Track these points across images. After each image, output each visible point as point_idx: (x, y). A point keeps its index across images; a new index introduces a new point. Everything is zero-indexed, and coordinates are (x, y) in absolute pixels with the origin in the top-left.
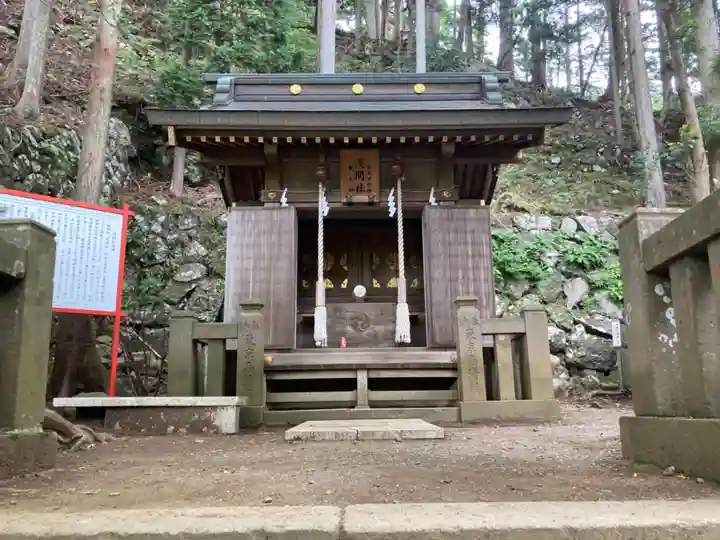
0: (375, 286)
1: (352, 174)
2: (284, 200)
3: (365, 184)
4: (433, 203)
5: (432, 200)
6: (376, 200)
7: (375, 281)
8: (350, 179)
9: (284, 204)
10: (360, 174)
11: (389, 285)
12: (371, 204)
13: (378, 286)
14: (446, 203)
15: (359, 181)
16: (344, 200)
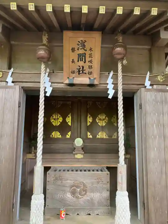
0: (89, 137)
1: (74, 56)
2: (10, 79)
3: (86, 66)
4: (148, 87)
5: (147, 83)
6: (96, 82)
7: (89, 134)
8: (73, 61)
9: (10, 84)
10: (82, 57)
11: (98, 137)
12: (91, 85)
13: (91, 137)
14: (160, 87)
15: (81, 63)
16: (67, 82)
